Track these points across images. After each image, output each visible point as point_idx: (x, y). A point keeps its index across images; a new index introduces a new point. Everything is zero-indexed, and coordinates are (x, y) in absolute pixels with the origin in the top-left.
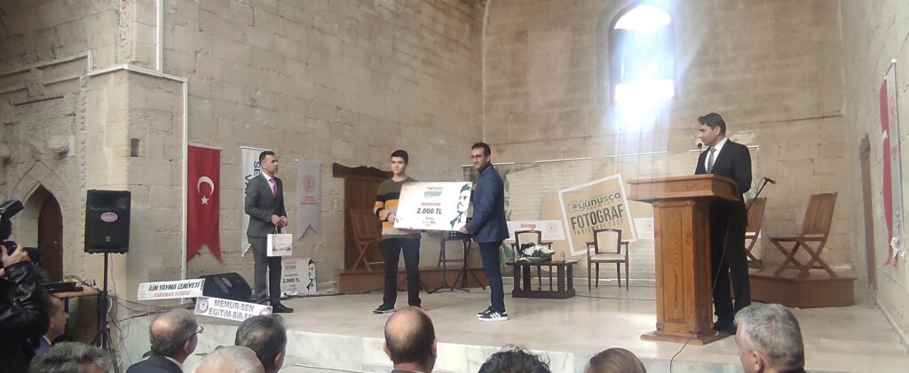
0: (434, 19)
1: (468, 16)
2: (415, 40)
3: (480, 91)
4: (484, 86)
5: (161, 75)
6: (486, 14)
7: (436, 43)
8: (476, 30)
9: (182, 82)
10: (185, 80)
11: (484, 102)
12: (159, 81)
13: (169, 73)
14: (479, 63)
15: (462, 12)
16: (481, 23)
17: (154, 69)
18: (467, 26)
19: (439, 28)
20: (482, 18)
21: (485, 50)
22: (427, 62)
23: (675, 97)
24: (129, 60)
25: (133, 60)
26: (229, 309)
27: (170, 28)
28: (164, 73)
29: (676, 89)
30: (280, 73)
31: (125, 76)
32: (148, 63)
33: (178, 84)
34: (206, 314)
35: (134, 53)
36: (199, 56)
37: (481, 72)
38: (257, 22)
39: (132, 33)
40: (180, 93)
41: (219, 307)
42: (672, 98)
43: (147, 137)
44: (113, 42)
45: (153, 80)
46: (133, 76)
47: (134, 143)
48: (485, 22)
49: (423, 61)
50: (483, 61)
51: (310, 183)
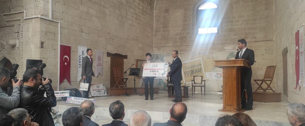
0: (139, 4)
1: (150, 3)
2: (133, 11)
3: (153, 29)
4: (154, 27)
6: (155, 3)
7: (140, 12)
8: (152, 8)
9: (58, 23)
11: (154, 33)
12: (50, 22)
13: (54, 19)
14: (153, 20)
15: (148, 2)
16: (154, 6)
17: (49, 17)
18: (149, 7)
19: (141, 7)
20: (154, 4)
21: (155, 15)
22: (137, 19)
23: (218, 33)
24: (40, 14)
25: (42, 14)
26: (79, 101)
27: (54, 3)
28: (52, 19)
29: (218, 30)
30: (90, 21)
31: (39, 20)
32: (47, 16)
33: (57, 23)
34: (71, 102)
35: (42, 11)
36: (64, 13)
37: (153, 23)
38: (83, 3)
39: (41, 5)
40: (57, 27)
41: (75, 100)
42: (216, 33)
43: (47, 41)
44: (34, 7)
45: (48, 22)
46: (41, 20)
47: (42, 43)
48: (155, 6)
49: (136, 18)
50: (154, 19)
51: (99, 59)
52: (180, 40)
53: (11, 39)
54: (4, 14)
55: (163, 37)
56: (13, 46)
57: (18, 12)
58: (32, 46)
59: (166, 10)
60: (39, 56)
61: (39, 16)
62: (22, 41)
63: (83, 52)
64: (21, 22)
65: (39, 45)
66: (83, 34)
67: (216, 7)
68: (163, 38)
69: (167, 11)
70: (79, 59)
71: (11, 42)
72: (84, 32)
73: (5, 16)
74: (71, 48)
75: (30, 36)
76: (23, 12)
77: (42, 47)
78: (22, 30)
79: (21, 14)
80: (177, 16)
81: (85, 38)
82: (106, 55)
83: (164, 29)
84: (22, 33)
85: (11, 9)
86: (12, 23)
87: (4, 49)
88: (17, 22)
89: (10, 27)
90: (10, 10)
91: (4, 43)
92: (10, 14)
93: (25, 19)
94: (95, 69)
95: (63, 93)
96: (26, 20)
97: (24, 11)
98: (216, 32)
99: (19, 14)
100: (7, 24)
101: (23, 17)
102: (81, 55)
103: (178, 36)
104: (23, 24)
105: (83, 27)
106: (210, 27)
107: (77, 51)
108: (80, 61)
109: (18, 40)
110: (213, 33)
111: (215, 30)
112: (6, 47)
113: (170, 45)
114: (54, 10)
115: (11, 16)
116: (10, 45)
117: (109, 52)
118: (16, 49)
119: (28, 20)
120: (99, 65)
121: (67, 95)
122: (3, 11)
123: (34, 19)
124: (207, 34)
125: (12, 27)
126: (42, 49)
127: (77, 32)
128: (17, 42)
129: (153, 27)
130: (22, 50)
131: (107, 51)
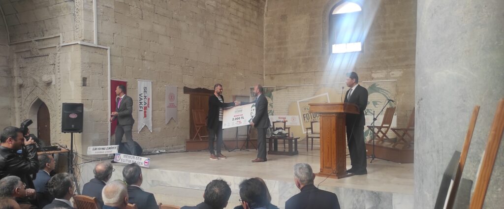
0: (237, 10)
1: (256, 7)
2: (227, 22)
3: (262, 47)
4: (265, 43)
5: (97, 46)
6: (266, 6)
7: (238, 22)
8: (260, 14)
9: (107, 49)
10: (109, 48)
11: (265, 53)
12: (96, 49)
13: (100, 45)
14: (262, 32)
15: (253, 5)
17: (93, 43)
18: (255, 13)
19: (240, 14)
20: (264, 7)
21: (265, 25)
22: (233, 33)
23: (362, 51)
24: (81, 39)
25: (83, 39)
26: (130, 159)
27: (100, 22)
28: (98, 45)
29: (363, 47)
30: (156, 42)
31: (79, 47)
32: (90, 40)
33: (105, 50)
34: (120, 161)
35: (83, 36)
36: (115, 35)
37: (262, 37)
38: (144, 17)
39: (82, 25)
40: (106, 55)
41: (125, 159)
42: (360, 52)
43: (91, 76)
44: (73, 29)
45: (93, 49)
46: (83, 47)
47: (84, 80)
48: (265, 10)
49: (231, 33)
50: (264, 30)
51: (172, 97)
52: (304, 64)
53: (45, 74)
54: (36, 39)
55: (278, 58)
56: (49, 84)
57: (53, 36)
58: (72, 83)
59: (282, 16)
60: (80, 98)
61: (79, 43)
62: (58, 76)
63: (145, 88)
64: (57, 50)
65: (80, 82)
66: (145, 62)
67: (359, 9)
68: (278, 60)
69: (284, 17)
70: (139, 99)
71: (46, 78)
72: (147, 60)
73: (37, 43)
74: (127, 84)
75: (69, 69)
76: (59, 36)
77: (84, 85)
78: (58, 61)
79: (58, 38)
80: (299, 24)
81: (149, 68)
82: (182, 90)
83: (278, 47)
84: (58, 65)
85: (45, 32)
86: (46, 52)
87: (37, 87)
88: (53, 49)
89: (43, 58)
90: (43, 33)
91: (38, 79)
92: (44, 40)
93: (62, 46)
94: (164, 112)
95: (110, 148)
96: (63, 48)
97: (61, 35)
98: (360, 49)
99: (55, 39)
100: (41, 53)
101: (59, 44)
102: (143, 93)
103: (301, 58)
104: (59, 52)
105: (146, 53)
106: (349, 42)
107: (136, 87)
108: (141, 101)
109: (54, 75)
110: (356, 52)
111: (357, 47)
112: (40, 85)
113: (289, 72)
114: (100, 32)
115: (46, 42)
116: (45, 82)
117: (186, 86)
118: (52, 87)
119: (65, 48)
120: (171, 106)
121: (115, 151)
122: (35, 35)
123: (73, 46)
124: (345, 53)
125: (46, 57)
126: (85, 87)
127: (136, 60)
128: (53, 78)
129: (262, 43)
130: (59, 89)
131: (185, 86)
